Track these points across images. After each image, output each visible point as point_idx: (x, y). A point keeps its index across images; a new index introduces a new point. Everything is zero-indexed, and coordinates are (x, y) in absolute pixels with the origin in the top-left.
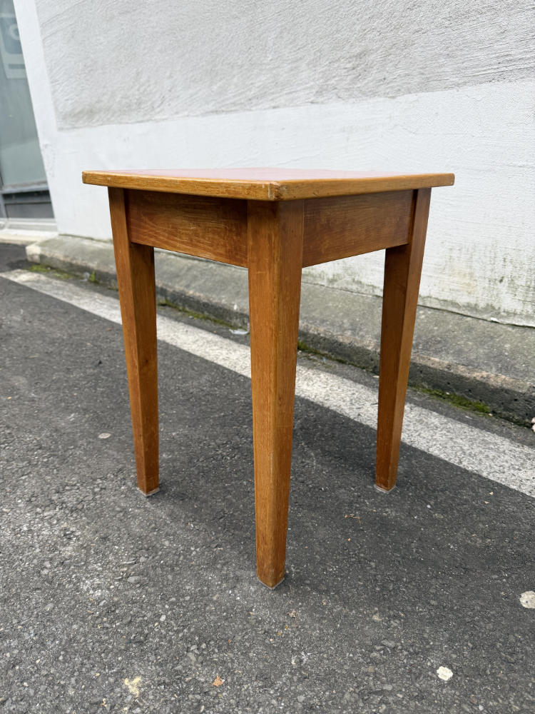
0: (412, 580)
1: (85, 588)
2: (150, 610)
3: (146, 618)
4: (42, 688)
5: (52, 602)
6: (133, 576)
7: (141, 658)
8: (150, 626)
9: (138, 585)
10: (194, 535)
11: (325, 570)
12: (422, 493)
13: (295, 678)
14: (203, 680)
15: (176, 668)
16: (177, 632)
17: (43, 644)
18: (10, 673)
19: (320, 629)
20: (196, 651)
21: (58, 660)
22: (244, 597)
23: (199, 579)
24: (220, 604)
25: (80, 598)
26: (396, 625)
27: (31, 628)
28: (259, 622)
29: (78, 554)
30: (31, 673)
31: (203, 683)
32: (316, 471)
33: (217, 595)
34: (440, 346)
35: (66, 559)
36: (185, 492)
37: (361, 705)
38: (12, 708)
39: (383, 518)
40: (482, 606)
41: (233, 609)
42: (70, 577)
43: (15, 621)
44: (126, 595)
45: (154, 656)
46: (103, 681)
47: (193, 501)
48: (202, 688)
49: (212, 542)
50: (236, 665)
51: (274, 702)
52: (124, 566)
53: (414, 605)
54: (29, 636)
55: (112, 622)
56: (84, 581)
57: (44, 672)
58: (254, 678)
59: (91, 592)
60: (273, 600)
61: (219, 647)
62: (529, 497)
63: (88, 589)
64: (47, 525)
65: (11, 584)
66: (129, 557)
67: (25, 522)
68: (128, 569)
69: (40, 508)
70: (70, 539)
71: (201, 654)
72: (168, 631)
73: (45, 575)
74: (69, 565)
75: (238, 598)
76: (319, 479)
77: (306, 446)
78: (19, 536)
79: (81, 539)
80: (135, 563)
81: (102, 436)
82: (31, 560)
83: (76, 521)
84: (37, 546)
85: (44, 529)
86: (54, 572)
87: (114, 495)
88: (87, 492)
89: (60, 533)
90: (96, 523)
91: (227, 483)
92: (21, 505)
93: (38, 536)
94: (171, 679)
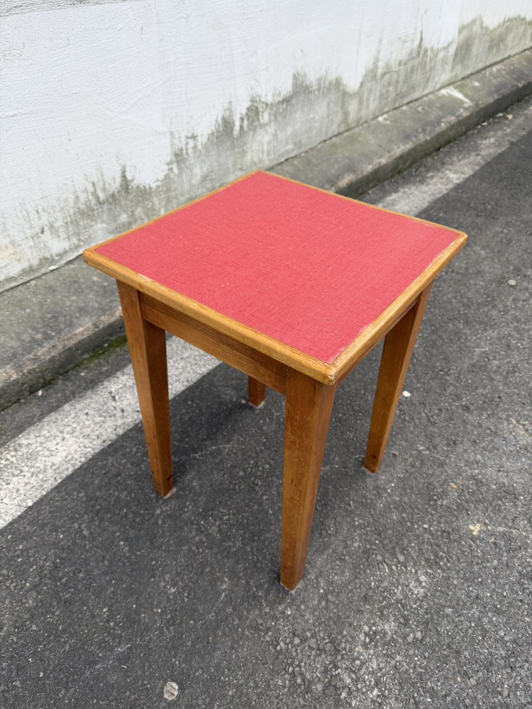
1: (422, 591)
2: (423, 536)
3: (430, 537)
4: (502, 581)
5: (444, 611)
6: (398, 559)
7: (458, 530)
8: (434, 532)
9: (405, 552)
10: (341, 525)
13: (435, 451)
14: (456, 494)
15: (455, 508)
16: (432, 515)
17: (477, 598)
18: (504, 609)
19: (400, 441)
20: (440, 501)
21: (482, 580)
22: (391, 482)
23: (385, 512)
24: (402, 495)
25: (432, 590)
27: (470, 615)
28: (407, 471)
29: (391, 615)
30: (497, 594)
31: (458, 493)
32: (239, 445)
33: (395, 498)
35: (400, 623)
38: (521, 593)
41: (402, 487)
42: (416, 609)
43: (470, 631)
44: (417, 557)
45: (454, 523)
46: (481, 546)
48: (461, 493)
49: (346, 510)
50: (440, 479)
52: (391, 569)
54: (475, 611)
55: (442, 558)
56: (417, 595)
57: (493, 586)
58: (444, 470)
59: (424, 584)
60: (387, 466)
61: (432, 490)
63: (422, 588)
64: (364, 670)
65: (442, 659)
66: (380, 570)
67: (366, 699)
68: (392, 565)
69: (341, 695)
70: (375, 633)
71: (441, 498)
72: (434, 520)
73: (422, 633)
74: (404, 617)
75: (393, 485)
76: (252, 442)
77: (200, 453)
78: (386, 692)
79: (372, 622)
80: (385, 562)
81: (173, 694)
82: (411, 657)
83: (350, 640)
84: (393, 662)
85: (371, 669)
86: (416, 626)
87: (303, 616)
88: (302, 651)
89: (371, 648)
90: (348, 617)
91: (268, 512)
93: (381, 669)
94: (463, 509)
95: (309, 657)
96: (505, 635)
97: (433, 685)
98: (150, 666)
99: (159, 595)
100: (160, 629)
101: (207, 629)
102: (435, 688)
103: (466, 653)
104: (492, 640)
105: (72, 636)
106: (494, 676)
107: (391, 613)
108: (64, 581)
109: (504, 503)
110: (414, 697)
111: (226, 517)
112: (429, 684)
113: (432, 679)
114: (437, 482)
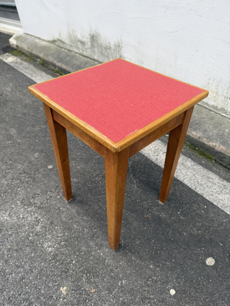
0: (167, 249)
1: (45, 247)
2: (69, 258)
3: (68, 262)
4: (33, 289)
5: (34, 252)
6: (63, 242)
7: (66, 279)
8: (69, 265)
9: (65, 246)
10: (86, 223)
11: (135, 242)
12: (177, 205)
13: (120, 291)
14: (87, 289)
15: (79, 284)
16: (79, 268)
17: (32, 271)
18: (21, 282)
19: (130, 270)
20: (86, 277)
21: (38, 278)
22: (104, 254)
23: (87, 244)
24: (95, 257)
25: (44, 251)
26: (158, 270)
27: (27, 263)
28: (109, 266)
29: (42, 230)
30: (29, 283)
31: (88, 291)
32: (136, 191)
33: (94, 252)
34: (197, 126)
35: (38, 233)
36: (82, 200)
37: (142, 303)
38: (23, 297)
39: (160, 218)
40: (191, 263)
41: (99, 259)
42: (40, 241)
43: (21, 260)
44: (60, 251)
45: (70, 278)
46: (54, 288)
47: (86, 205)
48: (87, 293)
49: (93, 226)
50: (99, 284)
51: (112, 300)
52: (59, 237)
53: (166, 261)
54: (27, 267)
55: (56, 263)
56: (45, 243)
57: (33, 283)
58: (105, 290)
59: (48, 248)
60: (114, 256)
61: (94, 276)
62: (221, 209)
64: (29, 215)
65: (18, 243)
66: (61, 232)
67: (21, 213)
68: (61, 238)
69: (27, 206)
70: (39, 222)
71: (87, 279)
72: (76, 268)
73: (31, 240)
74: (39, 235)
75: (101, 254)
76: (137, 196)
77: (132, 177)
78: (20, 220)
79: (43, 223)
80: (64, 235)
81: (49, 167)
82: (25, 232)
83: (41, 213)
84: (27, 225)
86: (34, 238)
87: (55, 201)
88: (44, 198)
89: (35, 219)
90: (48, 215)
91: (99, 196)
92: (19, 204)
93: (27, 220)
94: (77, 288)
95: (42, 200)
96: (12, 276)
97: (13, 236)
102: (12, 237)
103: (15, 254)
104: (13, 269)
106: (2, 262)
110: (13, 228)
111: (101, 182)
113: (15, 237)
114: (98, 281)
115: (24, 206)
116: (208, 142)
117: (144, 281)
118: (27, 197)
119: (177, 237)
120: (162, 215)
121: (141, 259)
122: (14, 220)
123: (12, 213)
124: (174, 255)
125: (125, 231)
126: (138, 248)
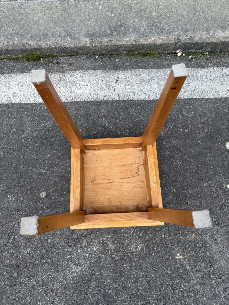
0: (201, 164)
1: (134, 250)
2: (157, 237)
3: (159, 240)
4: (163, 278)
5: (132, 262)
6: (140, 234)
7: (172, 250)
8: (163, 241)
9: (145, 235)
11: (180, 181)
12: (174, 124)
14: (190, 239)
15: (182, 243)
16: (171, 235)
17: (148, 272)
18: (151, 285)
19: (198, 201)
20: (180, 235)
21: (157, 271)
25: (137, 253)
26: (210, 183)
27: (138, 273)
30: (156, 279)
35: (116, 249)
37: (222, 211)
38: (163, 288)
39: (174, 146)
40: (221, 158)
42: (126, 252)
43: (132, 276)
44: (146, 240)
45: (174, 246)
46: (172, 263)
48: (192, 241)
52: (133, 234)
53: (209, 172)
54: (142, 274)
55: (154, 250)
56: (131, 249)
57: (158, 276)
59: (137, 249)
61: (183, 229)
62: (201, 99)
63: (135, 250)
64: (91, 247)
65: (114, 271)
66: (130, 230)
67: (83, 253)
68: (135, 233)
69: (78, 244)
70: (106, 243)
71: (182, 235)
72: (168, 238)
73: (118, 259)
74: (119, 250)
78: (90, 259)
79: (109, 239)
80: (134, 229)
81: (43, 196)
82: (107, 260)
83: (97, 236)
84: (101, 255)
85: (93, 249)
86: (119, 255)
89: (99, 245)
92: (70, 250)
93: (95, 252)
94: (184, 247)
96: (141, 290)
97: (104, 272)
98: (45, 183)
99: (65, 166)
100: (56, 176)
101: (66, 189)
102: (103, 274)
103: (123, 279)
104: (135, 286)
105: (36, 154)
106: (122, 293)
107: (117, 244)
108: (47, 136)
109: (203, 262)
110: (95, 268)
112: (103, 271)
113: (105, 271)
114: (189, 228)
115: (76, 247)
116: (146, 40)
117: (211, 198)
118: (67, 239)
119: (198, 149)
120: (173, 143)
121: (195, 187)
122: (86, 263)
123: (75, 261)
124: (208, 163)
125: (165, 180)
126: (185, 182)
